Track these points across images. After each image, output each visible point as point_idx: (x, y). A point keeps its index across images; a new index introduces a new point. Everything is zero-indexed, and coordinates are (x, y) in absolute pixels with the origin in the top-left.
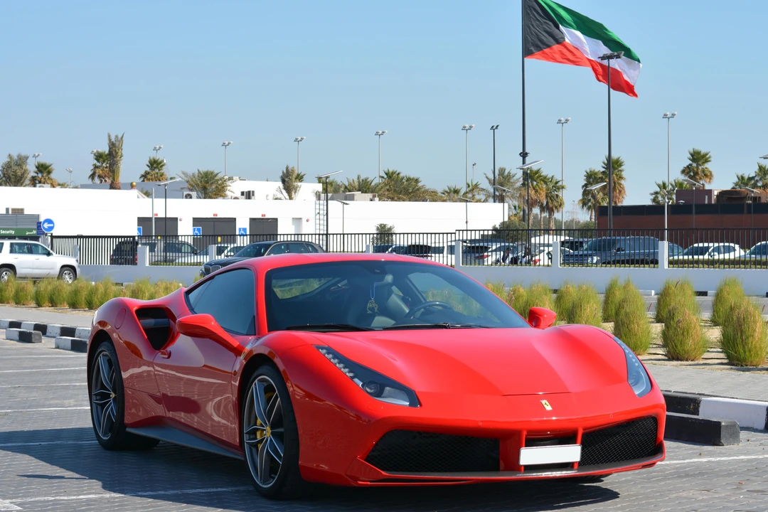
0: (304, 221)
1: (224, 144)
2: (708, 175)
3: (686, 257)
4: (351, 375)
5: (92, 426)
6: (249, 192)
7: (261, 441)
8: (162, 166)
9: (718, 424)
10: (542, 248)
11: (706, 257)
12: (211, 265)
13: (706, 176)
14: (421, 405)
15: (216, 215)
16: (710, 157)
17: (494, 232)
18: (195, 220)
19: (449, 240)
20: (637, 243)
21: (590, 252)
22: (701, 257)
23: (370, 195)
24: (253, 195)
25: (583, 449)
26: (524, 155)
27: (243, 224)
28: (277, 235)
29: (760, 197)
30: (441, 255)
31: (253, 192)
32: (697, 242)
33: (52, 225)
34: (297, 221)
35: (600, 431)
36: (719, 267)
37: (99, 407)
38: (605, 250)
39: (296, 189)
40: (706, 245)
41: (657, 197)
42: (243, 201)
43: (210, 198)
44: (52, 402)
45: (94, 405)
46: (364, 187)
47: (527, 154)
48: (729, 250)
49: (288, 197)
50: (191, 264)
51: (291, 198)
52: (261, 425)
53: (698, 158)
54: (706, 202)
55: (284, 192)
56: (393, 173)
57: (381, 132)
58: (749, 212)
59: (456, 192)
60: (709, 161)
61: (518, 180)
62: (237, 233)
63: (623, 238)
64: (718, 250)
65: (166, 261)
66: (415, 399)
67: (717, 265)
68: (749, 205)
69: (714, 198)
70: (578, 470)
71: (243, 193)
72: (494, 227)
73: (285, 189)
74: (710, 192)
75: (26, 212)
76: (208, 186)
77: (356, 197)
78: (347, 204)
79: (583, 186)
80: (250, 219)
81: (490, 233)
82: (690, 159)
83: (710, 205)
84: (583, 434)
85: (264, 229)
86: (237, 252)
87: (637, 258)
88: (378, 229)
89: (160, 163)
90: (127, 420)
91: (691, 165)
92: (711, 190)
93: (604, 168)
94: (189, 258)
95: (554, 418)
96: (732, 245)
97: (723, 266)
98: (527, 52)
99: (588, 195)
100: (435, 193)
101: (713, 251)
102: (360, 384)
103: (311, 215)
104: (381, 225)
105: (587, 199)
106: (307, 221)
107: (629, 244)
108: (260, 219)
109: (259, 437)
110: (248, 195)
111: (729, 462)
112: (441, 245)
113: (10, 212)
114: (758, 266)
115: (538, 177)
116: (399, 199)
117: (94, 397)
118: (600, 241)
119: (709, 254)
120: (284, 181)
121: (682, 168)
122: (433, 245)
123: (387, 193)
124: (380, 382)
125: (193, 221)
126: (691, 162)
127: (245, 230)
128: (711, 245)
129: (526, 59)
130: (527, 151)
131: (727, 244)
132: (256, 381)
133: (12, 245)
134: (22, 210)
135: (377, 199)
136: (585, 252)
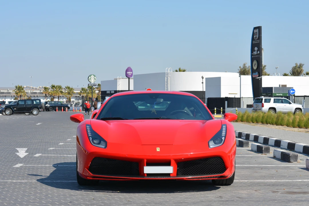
14: (107, 148)
33: (294, 91)
66: (106, 145)
75: (287, 86)
102: (91, 139)
113: (281, 86)
133: (274, 99)
134: (286, 85)
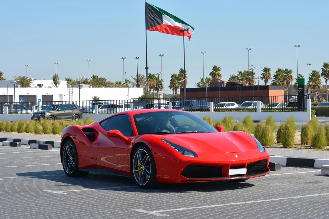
0: (63, 96)
1: (26, 65)
2: (220, 75)
3: (217, 108)
4: (174, 148)
5: (63, 170)
6: (41, 84)
7: (140, 170)
8: (2, 74)
9: (274, 163)
10: (161, 105)
11: (224, 107)
12: (36, 114)
13: (219, 76)
14: (198, 157)
15: (29, 94)
16: (220, 69)
17: (139, 99)
18: (20, 96)
19: (124, 102)
20: (198, 102)
21: (180, 106)
22: (222, 108)
23: (89, 85)
24: (42, 86)
25: (247, 170)
26: (147, 68)
27: (39, 97)
28: (53, 102)
29: (243, 84)
30: (122, 108)
31: (42, 84)
32: (221, 102)
34: (61, 96)
35: (252, 164)
36: (233, 111)
37: (66, 163)
38: (185, 105)
39: (58, 83)
40: (224, 103)
41: (199, 84)
42: (38, 88)
43: (25, 87)
44: (29, 163)
45: (64, 162)
46: (86, 82)
47: (148, 68)
48: (233, 105)
49: (55, 86)
50: (25, 113)
51: (57, 87)
52: (140, 165)
53: (216, 69)
54: (222, 86)
55: (54, 84)
56: (95, 76)
57: (89, 60)
58: (239, 90)
59: (120, 83)
60: (220, 70)
61: (145, 78)
62: (37, 101)
63: (192, 101)
64: (228, 105)
65: (15, 112)
66: (195, 155)
67: (232, 111)
68: (239, 87)
69: (225, 84)
70: (246, 176)
71: (38, 85)
72: (139, 97)
73: (54, 83)
74: (223, 82)
76: (24, 82)
77: (83, 86)
78: (81, 89)
79: (170, 80)
80: (42, 95)
81: (138, 99)
82: (213, 69)
83: (224, 87)
84: (247, 165)
85: (47, 99)
86: (45, 108)
87: (198, 108)
88: (93, 98)
89: (2, 73)
90: (80, 166)
91: (213, 72)
92: (224, 82)
93: (179, 73)
94: (23, 111)
95: (234, 160)
96: (234, 103)
97: (234, 111)
98: (147, 28)
99: (172, 84)
100: (112, 84)
101: (227, 105)
102: (178, 151)
103: (66, 93)
104: (94, 97)
105: (172, 85)
106: (65, 96)
107: (195, 103)
108: (46, 95)
109: (139, 169)
110: (41, 86)
111: (282, 175)
112: (122, 105)
114: (248, 111)
115: (153, 77)
116: (99, 87)
117: (63, 160)
118: (184, 102)
119: (225, 107)
120: (54, 80)
121: (209, 73)
122: (119, 105)
123: (94, 84)
124: (184, 150)
125: (19, 96)
126: (213, 71)
127: (40, 99)
128: (226, 103)
129: (147, 31)
130: (148, 67)
131: (232, 103)
132: (138, 151)
135: (91, 87)
136: (178, 107)
